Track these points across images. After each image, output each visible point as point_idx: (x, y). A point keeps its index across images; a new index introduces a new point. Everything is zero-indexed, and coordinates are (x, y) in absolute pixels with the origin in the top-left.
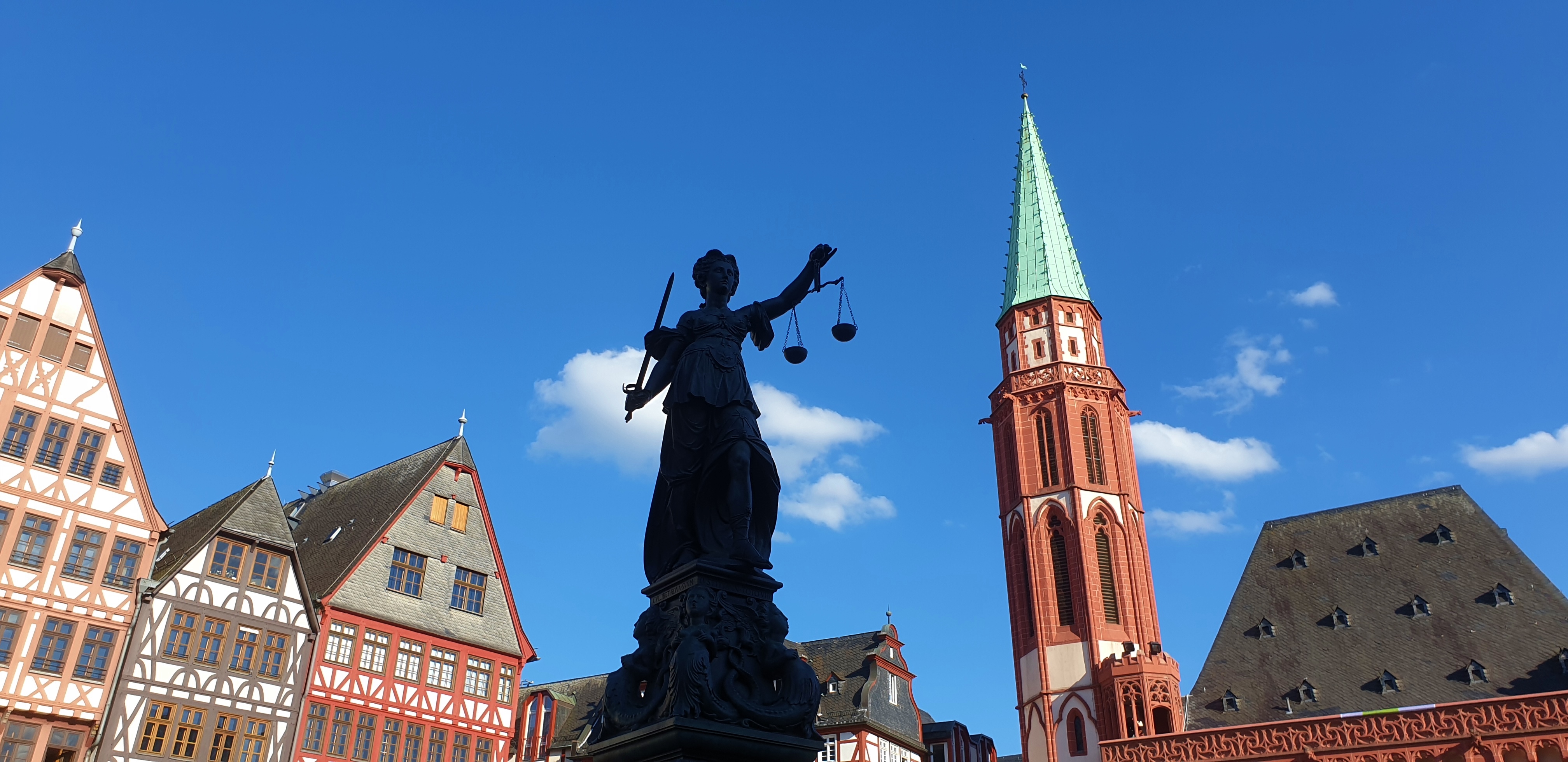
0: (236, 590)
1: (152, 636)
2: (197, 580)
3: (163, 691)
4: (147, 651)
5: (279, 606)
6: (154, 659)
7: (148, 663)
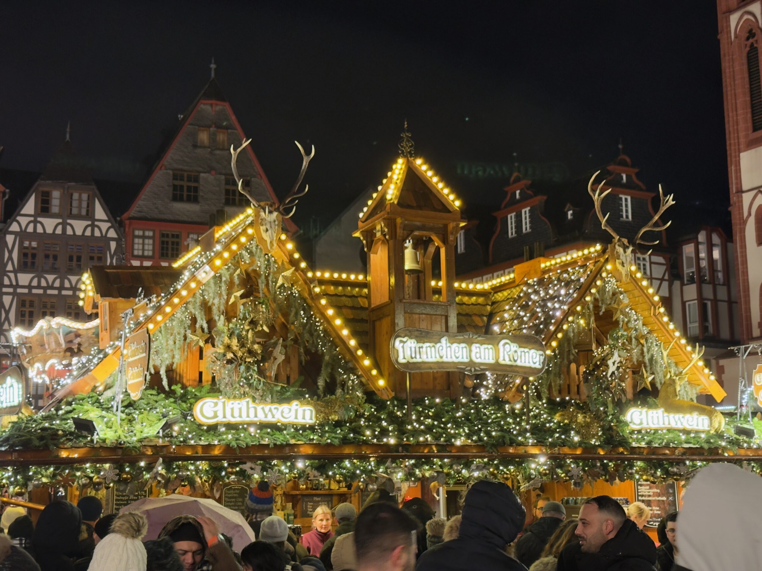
0: (60, 221)
1: (10, 258)
2: (32, 219)
3: (26, 291)
4: (10, 267)
5: (93, 226)
6: (15, 272)
7: (12, 275)
